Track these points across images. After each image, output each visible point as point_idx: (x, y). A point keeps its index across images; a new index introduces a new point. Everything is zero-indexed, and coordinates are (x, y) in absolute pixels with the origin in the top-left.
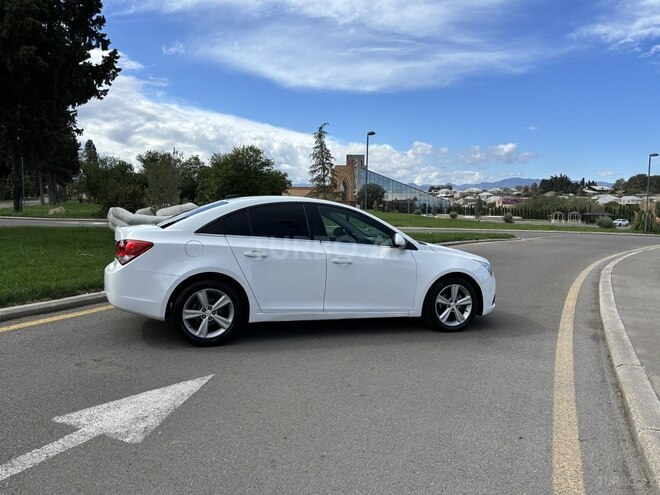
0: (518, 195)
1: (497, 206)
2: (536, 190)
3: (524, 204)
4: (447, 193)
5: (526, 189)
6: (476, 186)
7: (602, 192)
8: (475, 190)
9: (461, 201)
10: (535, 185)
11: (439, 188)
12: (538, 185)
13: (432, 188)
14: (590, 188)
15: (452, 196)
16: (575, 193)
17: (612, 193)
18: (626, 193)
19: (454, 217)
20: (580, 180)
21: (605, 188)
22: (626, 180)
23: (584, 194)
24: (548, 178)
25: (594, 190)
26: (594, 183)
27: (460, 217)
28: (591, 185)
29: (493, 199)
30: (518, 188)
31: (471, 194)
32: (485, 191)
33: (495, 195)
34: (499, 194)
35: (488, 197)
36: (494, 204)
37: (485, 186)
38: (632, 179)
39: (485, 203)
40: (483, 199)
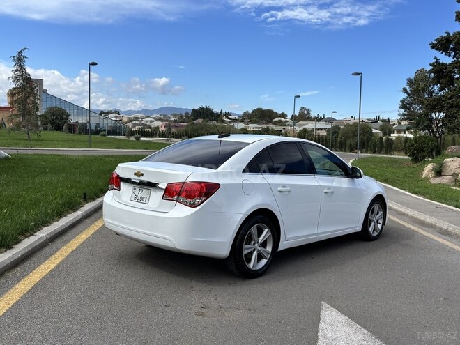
0: (175, 121)
1: (160, 130)
2: (188, 117)
3: (184, 128)
4: (116, 117)
5: (181, 116)
6: (138, 112)
7: (235, 120)
8: (140, 115)
9: (130, 125)
10: (187, 114)
11: (108, 113)
12: (190, 113)
13: (102, 112)
14: (227, 117)
15: (121, 120)
16: (217, 121)
17: (242, 121)
18: (251, 122)
19: (138, 139)
20: (219, 112)
21: (237, 118)
22: (250, 112)
23: (223, 121)
25: (230, 119)
26: (229, 114)
27: (142, 139)
28: (227, 115)
29: (156, 124)
30: (174, 115)
31: (137, 119)
32: (148, 117)
33: (157, 120)
34: (160, 119)
35: (151, 122)
36: (157, 128)
37: (147, 113)
38: (254, 111)
39: (150, 127)
40: (148, 124)
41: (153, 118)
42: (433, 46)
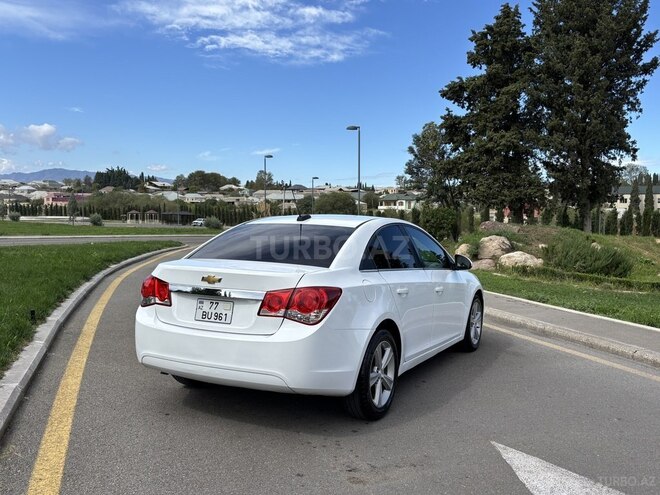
0: (69, 190)
1: (46, 203)
2: (91, 185)
3: (86, 201)
5: (78, 183)
6: (6, 177)
7: (164, 188)
8: (9, 182)
10: (87, 179)
12: (93, 178)
14: (151, 184)
16: (136, 189)
17: (174, 189)
18: (188, 190)
19: (15, 219)
20: (138, 176)
21: (167, 184)
22: (186, 176)
23: (146, 190)
24: (104, 171)
25: (155, 186)
26: (153, 179)
27: (22, 218)
28: (151, 180)
29: (37, 195)
30: (67, 182)
31: (4, 187)
32: (23, 184)
33: (39, 189)
34: (44, 188)
35: (29, 191)
36: (41, 201)
37: (22, 179)
38: (191, 176)
39: (28, 200)
40: (24, 194)
41: (33, 186)
42: (444, 94)
